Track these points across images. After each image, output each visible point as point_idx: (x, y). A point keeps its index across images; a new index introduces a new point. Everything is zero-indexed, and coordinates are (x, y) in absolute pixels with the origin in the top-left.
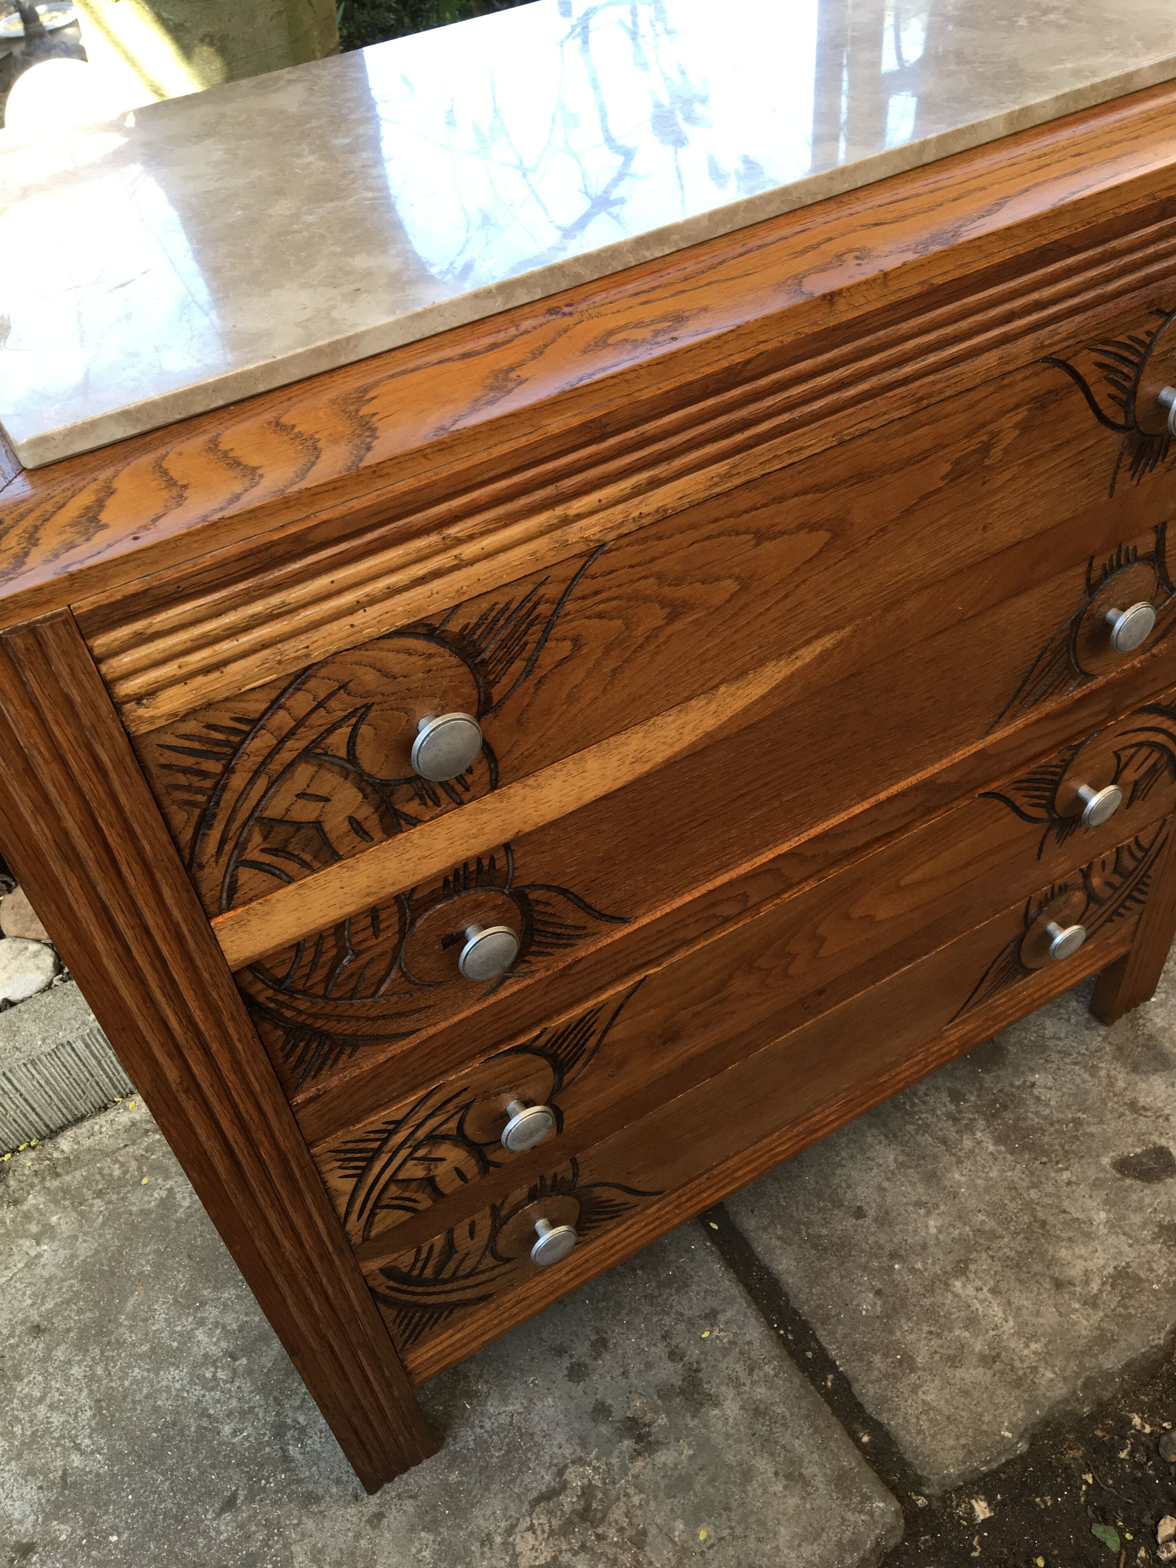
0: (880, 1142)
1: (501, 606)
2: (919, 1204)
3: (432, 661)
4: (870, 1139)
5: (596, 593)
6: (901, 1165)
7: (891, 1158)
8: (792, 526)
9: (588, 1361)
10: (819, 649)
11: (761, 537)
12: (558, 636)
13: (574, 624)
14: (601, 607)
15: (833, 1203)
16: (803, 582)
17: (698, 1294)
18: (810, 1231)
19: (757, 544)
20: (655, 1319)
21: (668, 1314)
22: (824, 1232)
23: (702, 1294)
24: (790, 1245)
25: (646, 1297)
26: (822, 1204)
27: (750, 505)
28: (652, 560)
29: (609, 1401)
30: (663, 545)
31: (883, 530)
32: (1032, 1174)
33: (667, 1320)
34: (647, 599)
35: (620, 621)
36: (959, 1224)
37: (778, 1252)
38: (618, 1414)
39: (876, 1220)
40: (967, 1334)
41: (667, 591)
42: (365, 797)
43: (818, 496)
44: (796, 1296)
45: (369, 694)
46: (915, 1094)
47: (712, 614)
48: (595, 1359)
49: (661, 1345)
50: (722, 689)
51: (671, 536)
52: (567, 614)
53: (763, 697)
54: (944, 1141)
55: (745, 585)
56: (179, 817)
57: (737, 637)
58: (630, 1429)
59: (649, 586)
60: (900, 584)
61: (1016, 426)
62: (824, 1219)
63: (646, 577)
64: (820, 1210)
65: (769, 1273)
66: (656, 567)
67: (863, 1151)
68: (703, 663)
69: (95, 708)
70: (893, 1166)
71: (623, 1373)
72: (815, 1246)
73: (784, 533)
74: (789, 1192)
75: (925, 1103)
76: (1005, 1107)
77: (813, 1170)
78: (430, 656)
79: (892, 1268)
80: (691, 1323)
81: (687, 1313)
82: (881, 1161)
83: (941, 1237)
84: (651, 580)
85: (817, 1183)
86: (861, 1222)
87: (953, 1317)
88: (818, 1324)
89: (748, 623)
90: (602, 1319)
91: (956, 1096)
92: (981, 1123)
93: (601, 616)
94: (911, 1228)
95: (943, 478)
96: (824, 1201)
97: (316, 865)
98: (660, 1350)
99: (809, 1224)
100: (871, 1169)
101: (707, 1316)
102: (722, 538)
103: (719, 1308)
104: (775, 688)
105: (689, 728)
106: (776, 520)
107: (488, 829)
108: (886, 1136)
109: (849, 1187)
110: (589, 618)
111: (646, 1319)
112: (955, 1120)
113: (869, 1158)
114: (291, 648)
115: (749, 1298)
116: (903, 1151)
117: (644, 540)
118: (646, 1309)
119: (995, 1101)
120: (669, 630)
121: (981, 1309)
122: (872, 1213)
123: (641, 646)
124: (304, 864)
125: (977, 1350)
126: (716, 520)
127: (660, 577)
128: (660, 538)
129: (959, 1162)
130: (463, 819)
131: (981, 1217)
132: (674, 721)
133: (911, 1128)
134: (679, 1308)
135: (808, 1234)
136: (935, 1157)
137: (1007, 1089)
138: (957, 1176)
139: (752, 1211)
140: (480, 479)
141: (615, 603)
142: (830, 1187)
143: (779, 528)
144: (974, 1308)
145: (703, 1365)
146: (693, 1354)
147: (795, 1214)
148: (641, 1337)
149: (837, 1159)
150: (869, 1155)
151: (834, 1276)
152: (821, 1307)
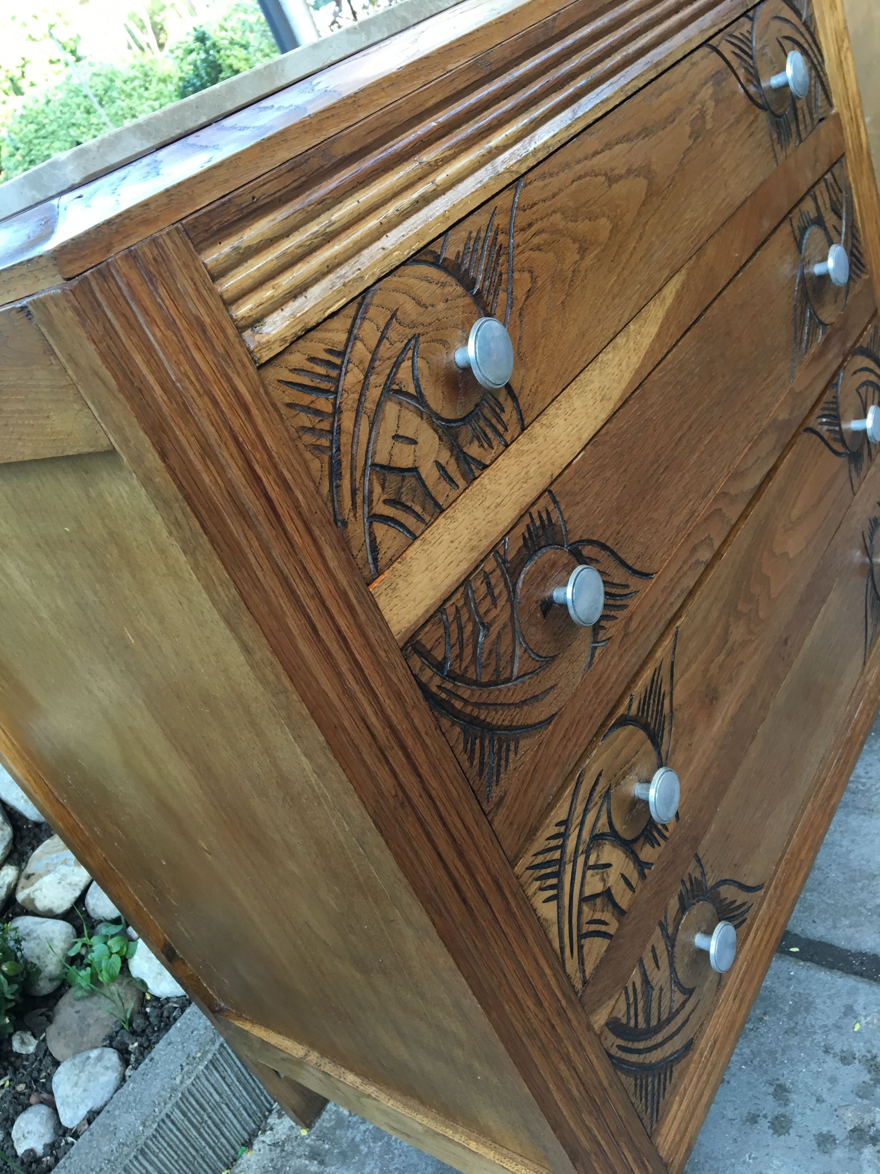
0: (864, 820)
1: (474, 234)
3: (446, 290)
5: (530, 225)
8: (623, 171)
9: (782, 1110)
10: (674, 290)
11: (610, 179)
12: (519, 267)
13: (525, 256)
14: (536, 240)
15: (867, 878)
16: (646, 224)
17: (825, 1003)
18: (868, 907)
19: (610, 186)
20: (808, 1044)
21: (815, 1033)
23: (828, 1001)
24: (862, 925)
25: (786, 1032)
26: (860, 885)
27: (595, 149)
28: (554, 195)
29: (825, 1130)
30: (556, 182)
31: (673, 180)
33: (818, 1038)
34: (562, 234)
35: (552, 255)
37: (857, 935)
38: (840, 1134)
41: (571, 226)
42: (440, 438)
43: (629, 145)
45: (413, 324)
46: (859, 777)
47: (604, 249)
48: (786, 1105)
49: (829, 1059)
50: (631, 326)
51: (558, 173)
52: (519, 246)
53: (658, 335)
55: (614, 224)
56: (314, 465)
57: (625, 274)
58: (860, 1138)
59: (559, 220)
60: (698, 230)
61: (711, 99)
62: (870, 892)
63: (554, 212)
64: (862, 889)
65: (865, 954)
66: (558, 203)
68: (614, 298)
71: (818, 1100)
73: (621, 177)
74: (829, 892)
75: (870, 778)
77: (833, 867)
78: (443, 285)
80: (838, 1027)
81: (830, 1022)
84: (559, 215)
85: (844, 873)
89: (628, 260)
90: (766, 1072)
93: (538, 248)
95: (689, 138)
96: (860, 881)
97: (427, 518)
98: (831, 1064)
99: (863, 904)
100: (873, 841)
101: (846, 1014)
102: (588, 179)
103: (850, 1002)
104: (661, 326)
105: (624, 365)
106: (613, 165)
107: (532, 472)
108: (865, 814)
109: (869, 861)
110: (532, 250)
111: (801, 1049)
113: (865, 835)
114: (349, 270)
117: (544, 177)
118: (794, 1041)
120: (584, 265)
123: (572, 280)
124: (418, 517)
126: (579, 161)
127: (564, 212)
128: (553, 174)
130: (512, 462)
132: (613, 359)
134: (820, 1023)
135: (868, 910)
139: (814, 922)
141: (543, 236)
142: (855, 870)
143: (617, 172)
145: (875, 1051)
146: (859, 1048)
147: (846, 903)
148: (808, 1064)
149: (844, 849)
150: (863, 832)
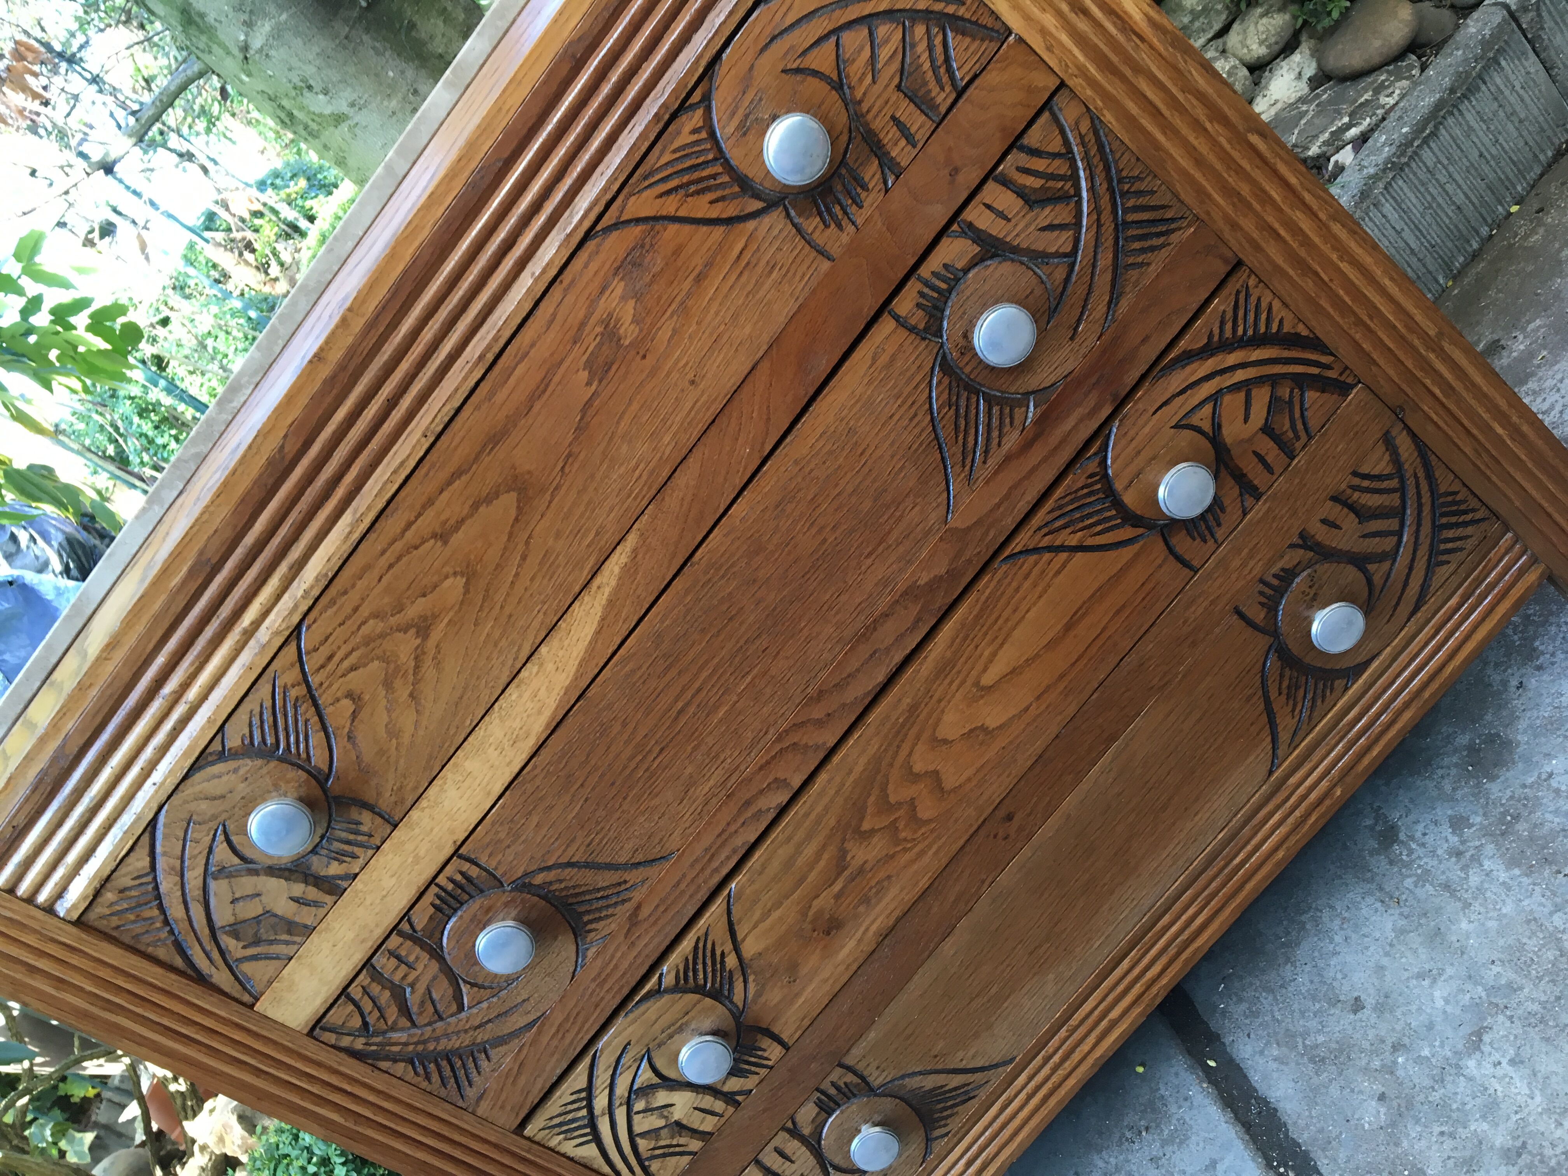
0: (1376, 911)
1: (257, 710)
2: (1421, 976)
3: (242, 771)
4: (1364, 912)
5: (330, 658)
6: (1401, 932)
7: (1390, 925)
8: (465, 512)
10: (617, 570)
11: (442, 536)
12: (330, 701)
13: (335, 687)
14: (346, 664)
15: (1329, 1000)
16: (530, 537)
17: (1197, 1145)
18: (1307, 1042)
19: (445, 543)
22: (1321, 1039)
23: (1201, 1144)
24: (1287, 1064)
25: (1152, 1159)
26: (1317, 1006)
27: (403, 525)
28: (356, 609)
30: (354, 597)
31: (569, 455)
32: (1554, 894)
34: (382, 636)
35: (376, 662)
36: (1468, 986)
37: (1275, 1075)
39: (1374, 1009)
40: (1485, 1126)
41: (393, 621)
42: (286, 879)
43: (465, 478)
44: (1295, 1123)
45: (214, 817)
46: (1412, 838)
47: (460, 609)
50: (544, 650)
51: (353, 586)
52: (321, 684)
53: (598, 632)
54: (1447, 887)
55: (470, 575)
56: (161, 953)
57: (507, 610)
59: (373, 627)
60: (644, 477)
61: (623, 298)
62: (1321, 1022)
63: (364, 623)
64: (1315, 1014)
65: (1267, 1103)
66: (365, 611)
67: (1356, 928)
68: (496, 645)
69: (33, 918)
70: (1392, 936)
72: (1312, 1060)
73: (463, 521)
74: (1283, 1002)
75: (1423, 845)
76: (1517, 818)
77: (1307, 968)
78: (236, 771)
79: (1395, 1063)
82: (1377, 935)
83: (1449, 1009)
84: (371, 622)
85: (1312, 982)
86: (1359, 1015)
87: (1468, 1107)
88: (1320, 1152)
89: (508, 594)
91: (1458, 824)
92: (1490, 849)
93: (353, 668)
94: (1414, 1008)
95: (589, 384)
96: (1320, 1001)
97: (298, 939)
99: (1305, 1034)
100: (1367, 948)
102: (405, 559)
103: (1217, 1157)
104: (603, 619)
105: (542, 693)
106: (443, 517)
107: (422, 853)
108: (1382, 902)
109: (1345, 977)
110: (343, 675)
112: (1459, 854)
113: (1364, 936)
114: (127, 819)
115: (1247, 1137)
116: (1401, 914)
117: (333, 602)
119: (1504, 814)
120: (431, 643)
121: (1500, 1089)
122: (1369, 1001)
123: (417, 667)
124: (287, 943)
125: (1498, 1144)
126: (383, 552)
127: (376, 615)
128: (345, 593)
129: (1467, 905)
130: (390, 856)
131: (1496, 969)
132: (520, 696)
133: (1409, 882)
135: (1305, 1046)
136: (1438, 910)
137: (1519, 792)
138: (1464, 925)
139: (1248, 1035)
140: (148, 650)
141: (355, 655)
142: (1325, 982)
143: (452, 522)
144: (1492, 1091)
147: (1291, 1027)
149: (1331, 947)
150: (1365, 930)
151: (1334, 1091)
152: (1321, 1131)
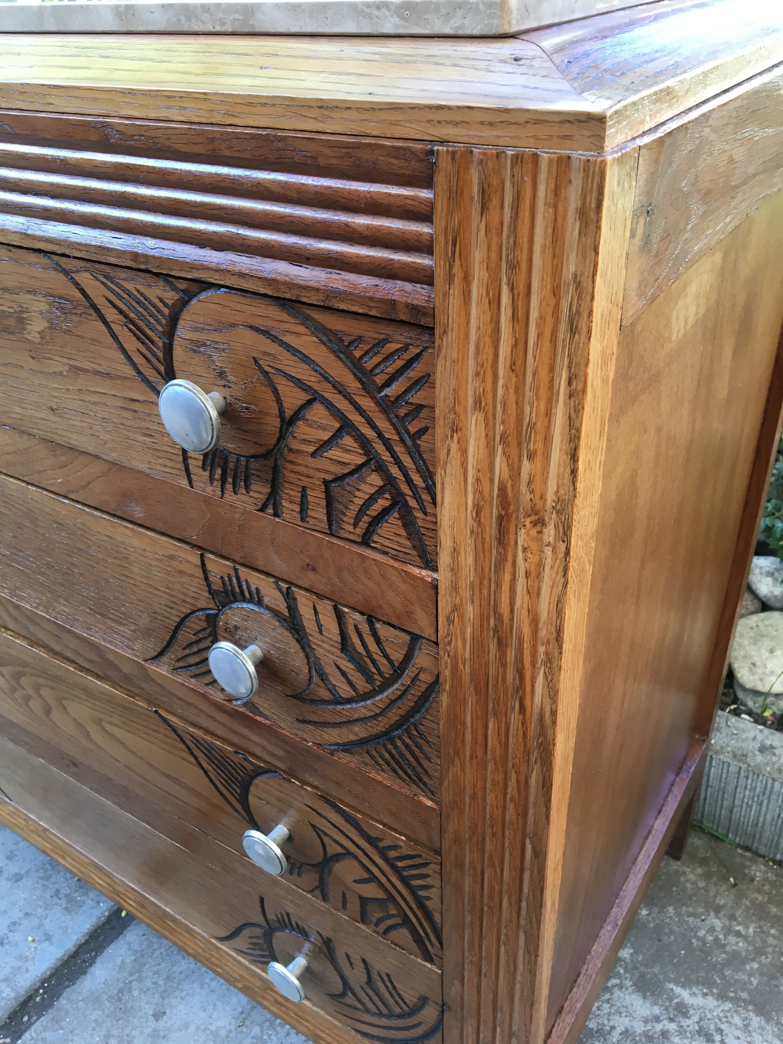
0: (234, 1010)
4: (234, 1000)
6: (215, 1034)
7: (220, 1024)
9: (5, 875)
15: (165, 991)
17: (64, 922)
18: (134, 983)
20: (40, 903)
21: (46, 909)
22: (136, 993)
23: (64, 925)
24: (119, 972)
25: (58, 890)
26: (161, 983)
33: (40, 911)
37: (111, 965)
44: (74, 991)
48: (6, 879)
49: (20, 914)
62: (148, 990)
64: (155, 983)
65: (91, 966)
67: (222, 997)
70: (213, 1028)
72: (121, 991)
74: (167, 955)
77: (192, 966)
80: (40, 926)
81: (47, 922)
82: (215, 1016)
85: (181, 973)
86: (151, 1018)
88: (51, 1016)
90: (37, 871)
96: (165, 984)
98: (16, 914)
99: (140, 980)
100: (205, 1010)
101: (45, 934)
103: (53, 940)
108: (242, 1013)
109: (182, 998)
111: (39, 898)
113: (215, 1005)
115: (66, 958)
116: (230, 1031)
118: (48, 894)
122: (161, 1024)
133: (257, 1030)
134: (51, 914)
135: (130, 982)
139: (144, 935)
142: (179, 983)
145: (7, 947)
146: (15, 937)
147: (148, 966)
148: (25, 899)
149: (208, 981)
150: (219, 1004)
151: (97, 1014)
152: (67, 1012)
